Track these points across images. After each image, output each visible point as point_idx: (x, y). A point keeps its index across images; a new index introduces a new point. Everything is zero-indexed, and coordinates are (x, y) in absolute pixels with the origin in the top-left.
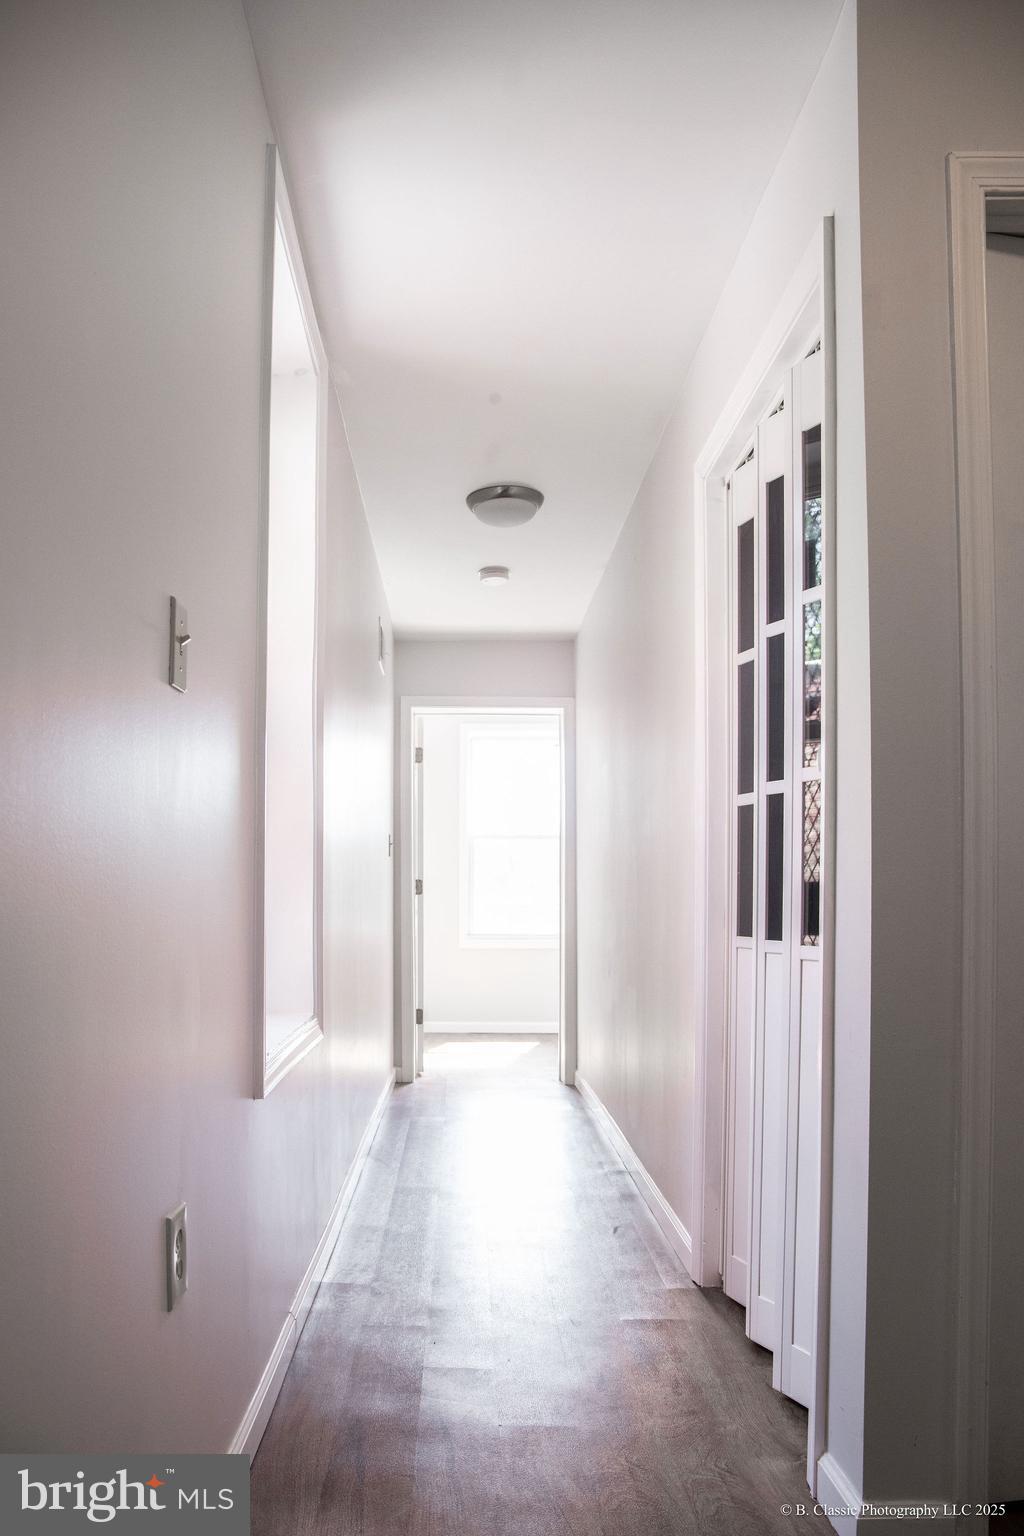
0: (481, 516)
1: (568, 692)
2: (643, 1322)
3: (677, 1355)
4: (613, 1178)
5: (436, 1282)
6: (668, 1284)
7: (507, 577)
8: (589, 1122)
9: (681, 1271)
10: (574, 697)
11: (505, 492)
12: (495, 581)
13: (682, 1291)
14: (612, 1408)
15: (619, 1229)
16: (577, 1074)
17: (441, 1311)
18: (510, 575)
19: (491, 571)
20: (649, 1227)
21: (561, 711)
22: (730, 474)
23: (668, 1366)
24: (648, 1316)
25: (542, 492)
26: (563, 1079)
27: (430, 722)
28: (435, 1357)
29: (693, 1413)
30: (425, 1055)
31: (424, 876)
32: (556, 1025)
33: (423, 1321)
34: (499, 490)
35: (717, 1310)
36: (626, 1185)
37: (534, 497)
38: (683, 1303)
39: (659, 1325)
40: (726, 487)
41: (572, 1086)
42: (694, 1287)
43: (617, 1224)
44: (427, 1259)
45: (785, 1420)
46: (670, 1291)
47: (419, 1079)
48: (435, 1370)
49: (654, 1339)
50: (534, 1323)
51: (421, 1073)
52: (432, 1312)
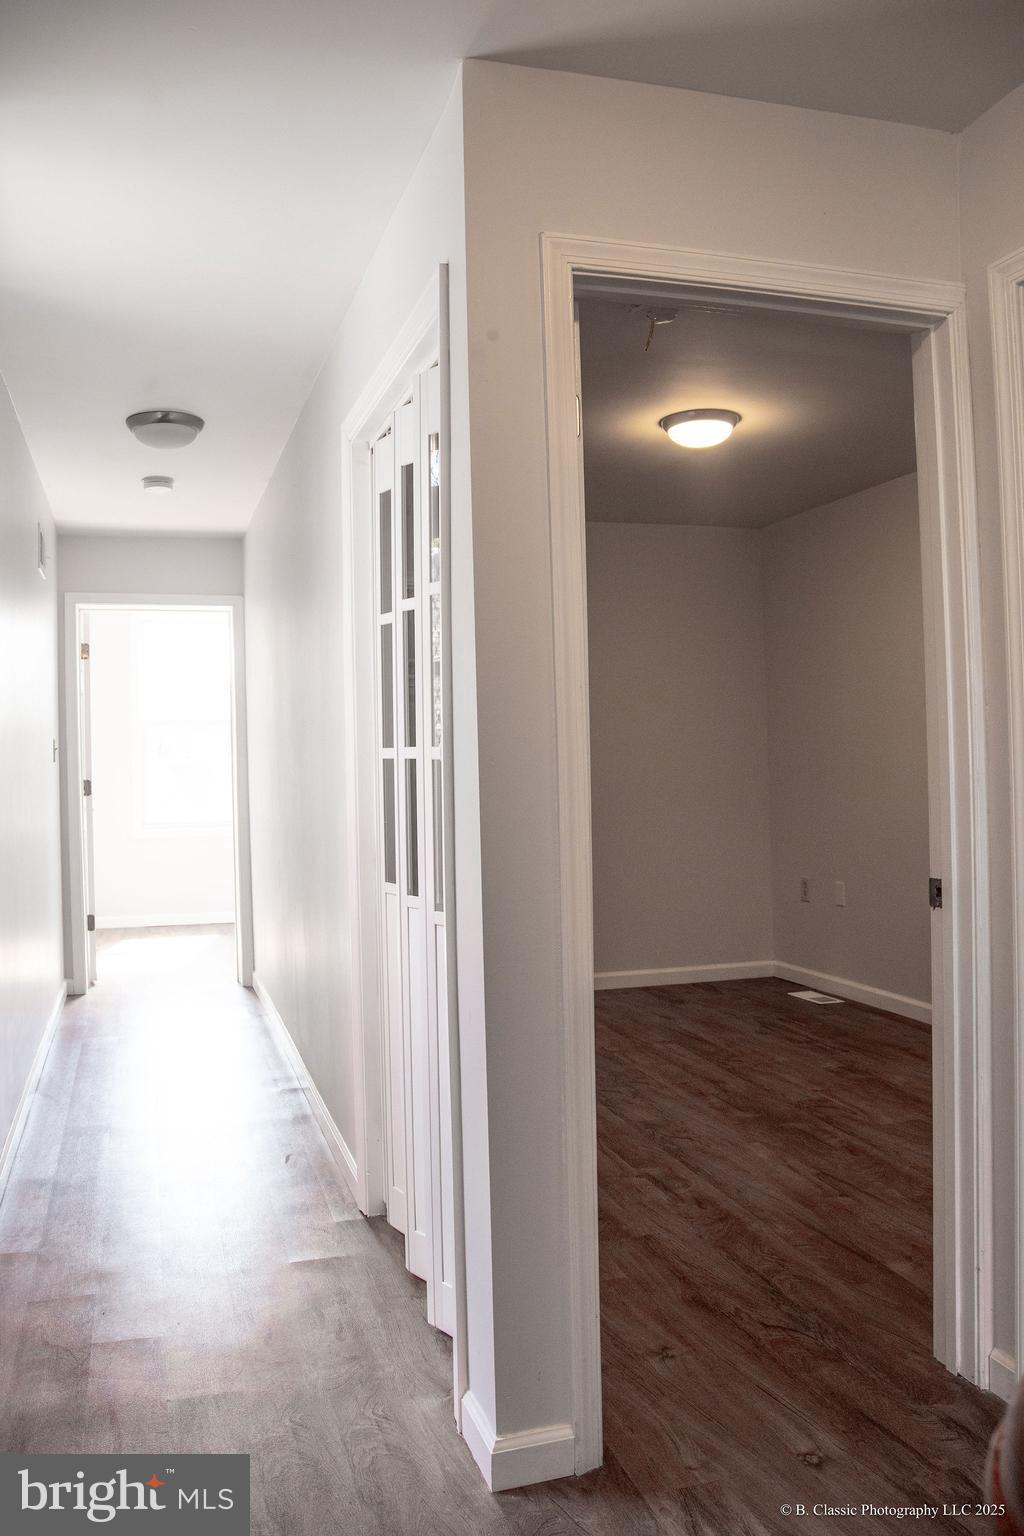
0: (141, 437)
1: (236, 590)
2: (311, 1263)
3: (343, 1296)
4: (287, 1097)
5: (106, 1240)
6: (336, 1217)
7: (171, 487)
8: (266, 1032)
9: (349, 1200)
10: (243, 595)
11: (165, 418)
12: (158, 490)
13: (351, 1223)
14: (279, 1364)
15: (291, 1158)
16: (254, 975)
17: (111, 1274)
18: (174, 485)
19: (153, 481)
20: (321, 1151)
21: (230, 608)
22: (373, 442)
23: (333, 1311)
24: (316, 1255)
25: (202, 418)
26: (241, 980)
27: (96, 619)
28: (101, 1332)
29: (354, 1358)
30: (97, 958)
31: (93, 775)
32: (232, 914)
33: (93, 1289)
34: (159, 415)
35: (381, 1241)
36: (300, 1104)
37: (195, 422)
38: (350, 1236)
39: (326, 1264)
40: (370, 451)
41: (249, 988)
42: (361, 1217)
43: (289, 1152)
44: (98, 1214)
45: (438, 1354)
46: (338, 1223)
47: (93, 988)
48: (105, 1346)
49: (320, 1281)
50: (205, 1278)
51: (95, 982)
52: (101, 1277)
